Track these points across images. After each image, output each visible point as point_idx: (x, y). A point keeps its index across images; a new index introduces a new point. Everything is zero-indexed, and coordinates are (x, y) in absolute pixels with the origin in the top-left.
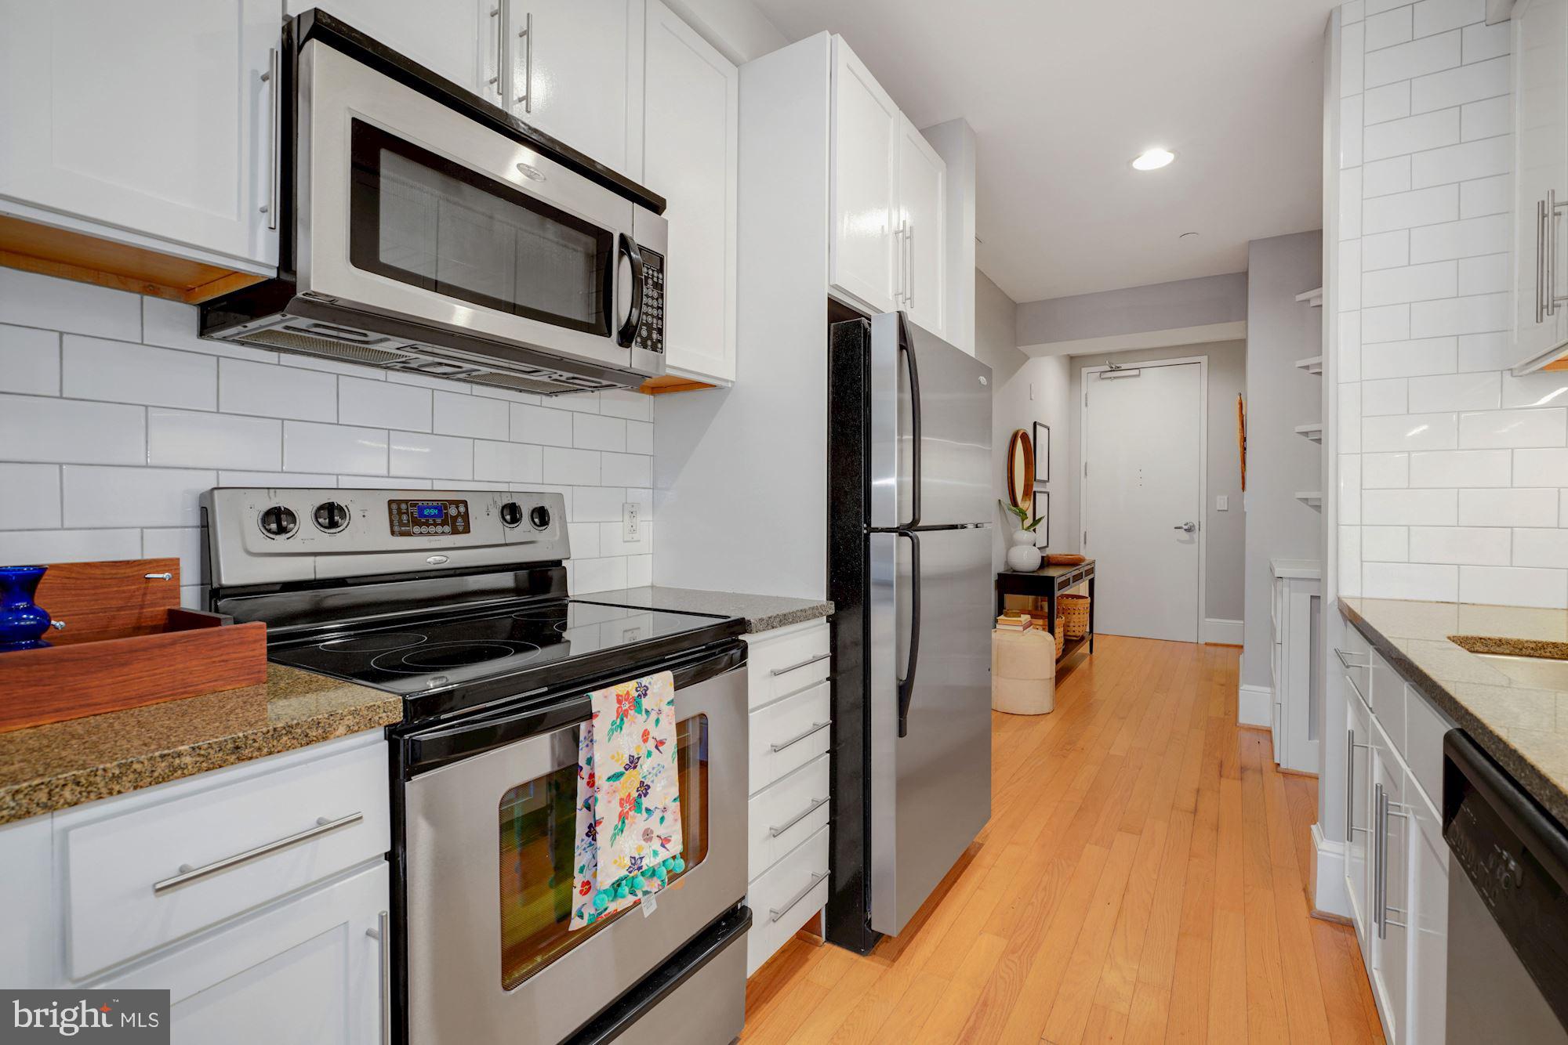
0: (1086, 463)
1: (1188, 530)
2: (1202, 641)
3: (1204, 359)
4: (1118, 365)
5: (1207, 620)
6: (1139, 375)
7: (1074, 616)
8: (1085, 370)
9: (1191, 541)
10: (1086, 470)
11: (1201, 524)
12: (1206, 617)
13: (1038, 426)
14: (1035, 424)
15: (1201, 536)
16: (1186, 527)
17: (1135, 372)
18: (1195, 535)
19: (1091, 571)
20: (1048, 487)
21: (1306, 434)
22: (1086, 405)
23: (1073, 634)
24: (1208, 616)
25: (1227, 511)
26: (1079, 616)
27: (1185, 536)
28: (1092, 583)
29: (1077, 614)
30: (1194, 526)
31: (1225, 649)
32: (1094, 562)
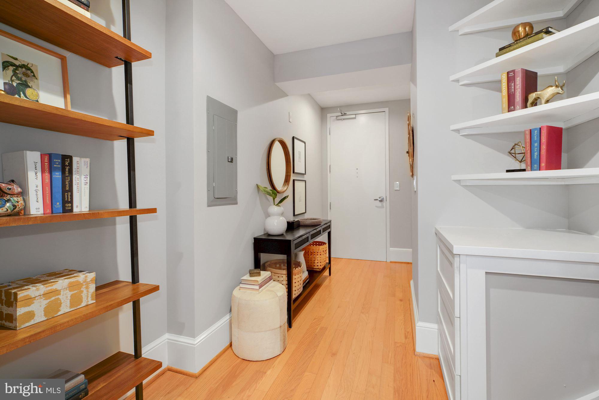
0: (330, 165)
1: (381, 201)
2: (388, 261)
3: (386, 110)
4: (345, 113)
5: (391, 249)
6: (355, 118)
7: (317, 256)
8: (329, 115)
9: (382, 207)
10: (330, 169)
11: (387, 198)
12: (390, 247)
13: (295, 140)
14: (293, 138)
15: (387, 204)
16: (379, 199)
17: (354, 116)
18: (384, 204)
19: (329, 227)
20: (306, 178)
21: (458, 131)
22: (330, 134)
23: (317, 267)
24: (392, 246)
25: (399, 190)
26: (321, 256)
27: (379, 204)
28: (329, 234)
29: (319, 255)
30: (383, 199)
31: (400, 264)
32: (330, 222)
